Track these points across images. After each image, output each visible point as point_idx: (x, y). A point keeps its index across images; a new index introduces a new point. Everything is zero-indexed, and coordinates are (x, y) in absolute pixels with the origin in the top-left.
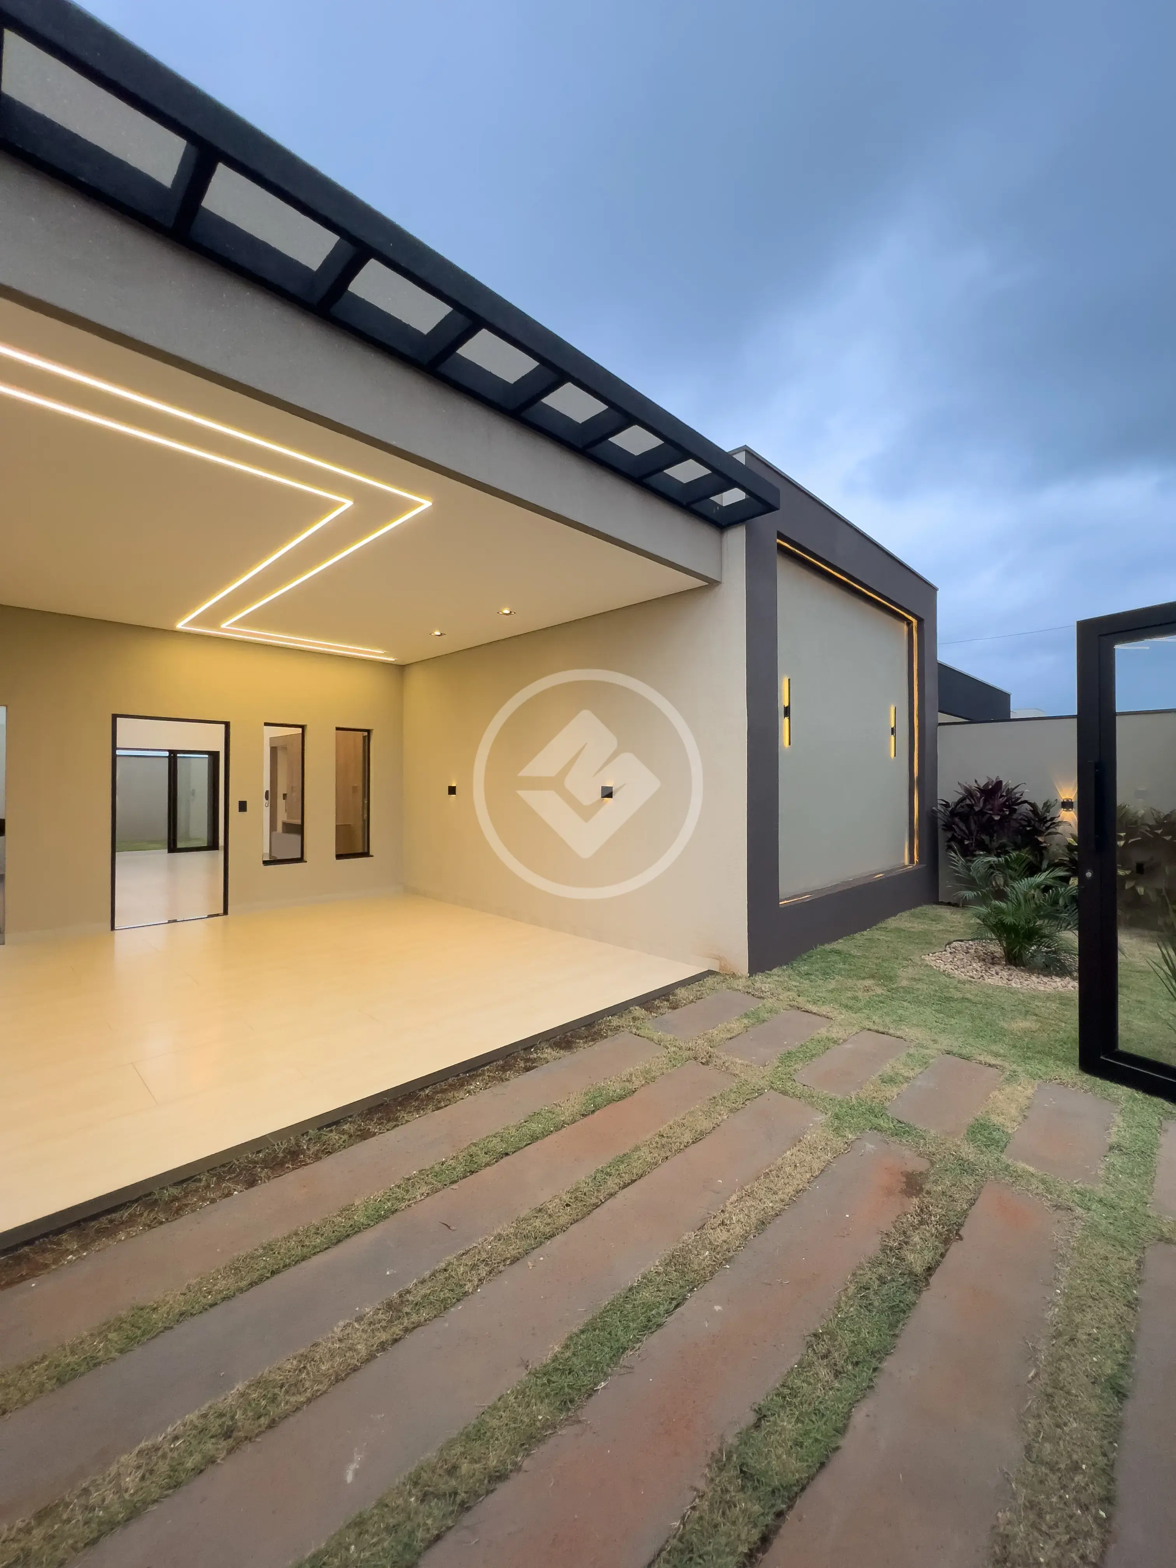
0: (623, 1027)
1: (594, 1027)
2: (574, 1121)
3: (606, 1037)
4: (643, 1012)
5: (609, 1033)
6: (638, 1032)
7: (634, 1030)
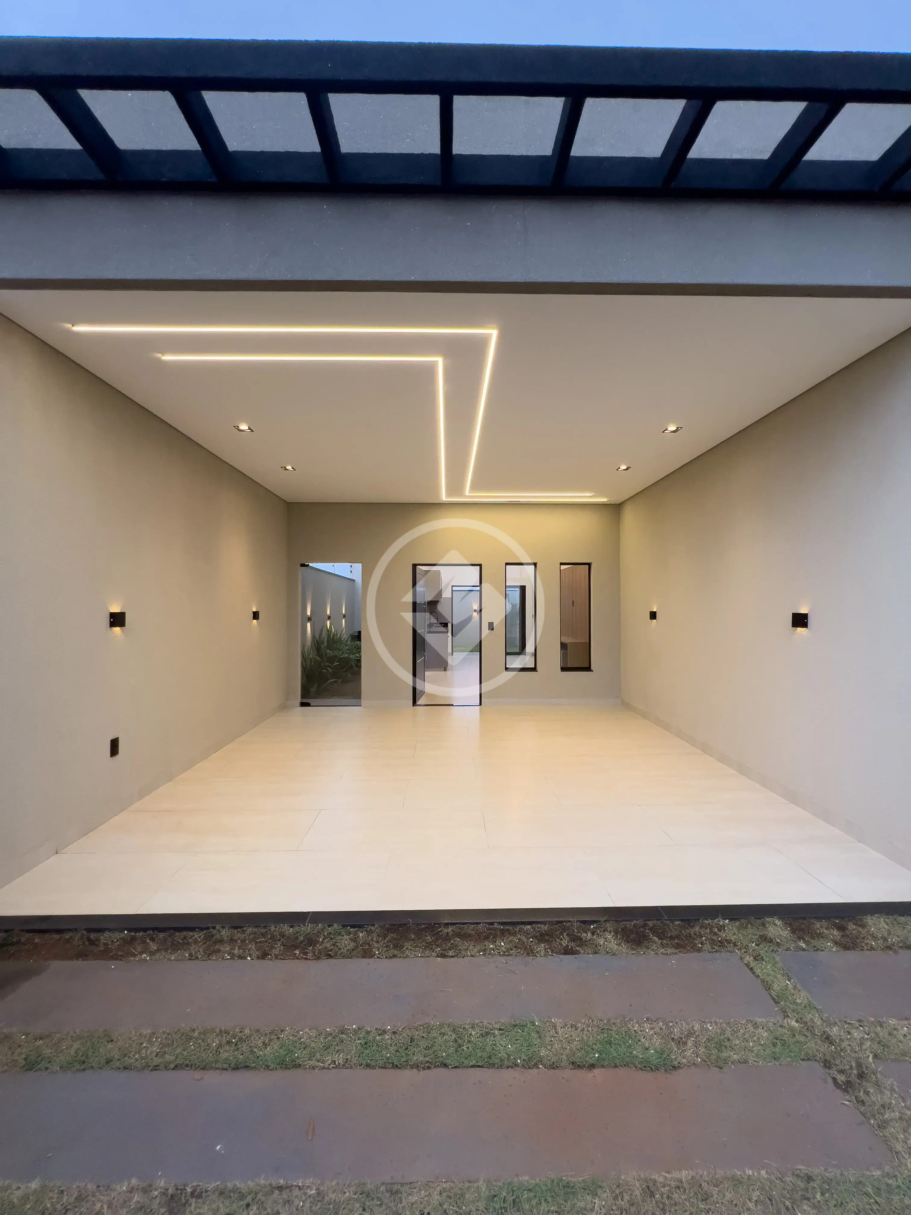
0: (735, 945)
1: (692, 927)
2: (553, 1066)
3: (699, 950)
4: (786, 933)
5: (707, 947)
6: (752, 964)
7: (748, 959)
